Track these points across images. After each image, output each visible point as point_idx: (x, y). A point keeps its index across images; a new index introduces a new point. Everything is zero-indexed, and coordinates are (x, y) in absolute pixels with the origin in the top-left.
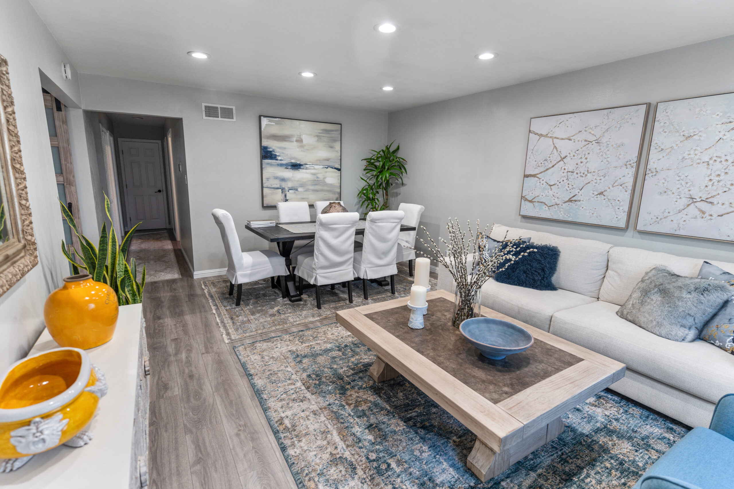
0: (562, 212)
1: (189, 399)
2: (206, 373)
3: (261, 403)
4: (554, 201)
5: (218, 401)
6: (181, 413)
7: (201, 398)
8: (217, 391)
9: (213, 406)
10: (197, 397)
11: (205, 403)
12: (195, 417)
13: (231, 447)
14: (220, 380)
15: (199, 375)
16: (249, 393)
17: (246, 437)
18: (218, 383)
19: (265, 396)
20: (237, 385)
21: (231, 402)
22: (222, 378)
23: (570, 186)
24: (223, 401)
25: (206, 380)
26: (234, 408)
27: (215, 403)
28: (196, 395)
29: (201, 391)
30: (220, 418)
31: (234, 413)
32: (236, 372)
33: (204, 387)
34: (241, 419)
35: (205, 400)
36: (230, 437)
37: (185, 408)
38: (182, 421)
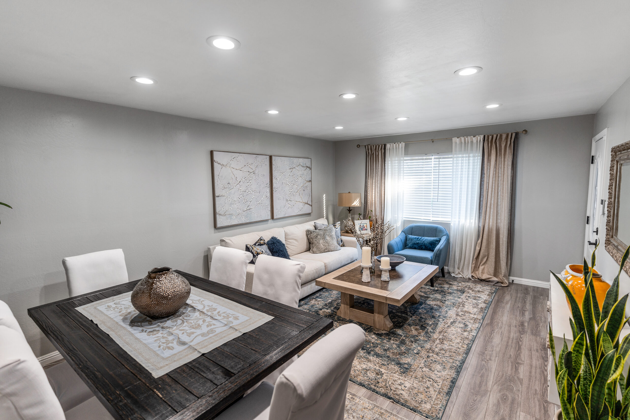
0: (243, 218)
1: (512, 400)
2: (487, 414)
3: (464, 362)
4: (238, 212)
5: (490, 383)
6: (522, 394)
7: (503, 395)
8: (487, 390)
9: (496, 383)
10: (505, 397)
11: (501, 389)
12: (512, 385)
13: (497, 358)
14: (479, 397)
15: (494, 417)
16: (465, 373)
17: (487, 356)
18: (482, 396)
19: (458, 363)
20: (469, 384)
21: (482, 376)
22: (475, 399)
23: (245, 200)
24: (487, 381)
25: (490, 406)
26: (482, 372)
27: (493, 384)
28: (505, 399)
29: (500, 400)
30: (495, 373)
31: (484, 370)
32: (460, 394)
33: (495, 401)
34: (482, 364)
35: (500, 391)
36: (495, 361)
37: (518, 396)
38: (523, 389)
